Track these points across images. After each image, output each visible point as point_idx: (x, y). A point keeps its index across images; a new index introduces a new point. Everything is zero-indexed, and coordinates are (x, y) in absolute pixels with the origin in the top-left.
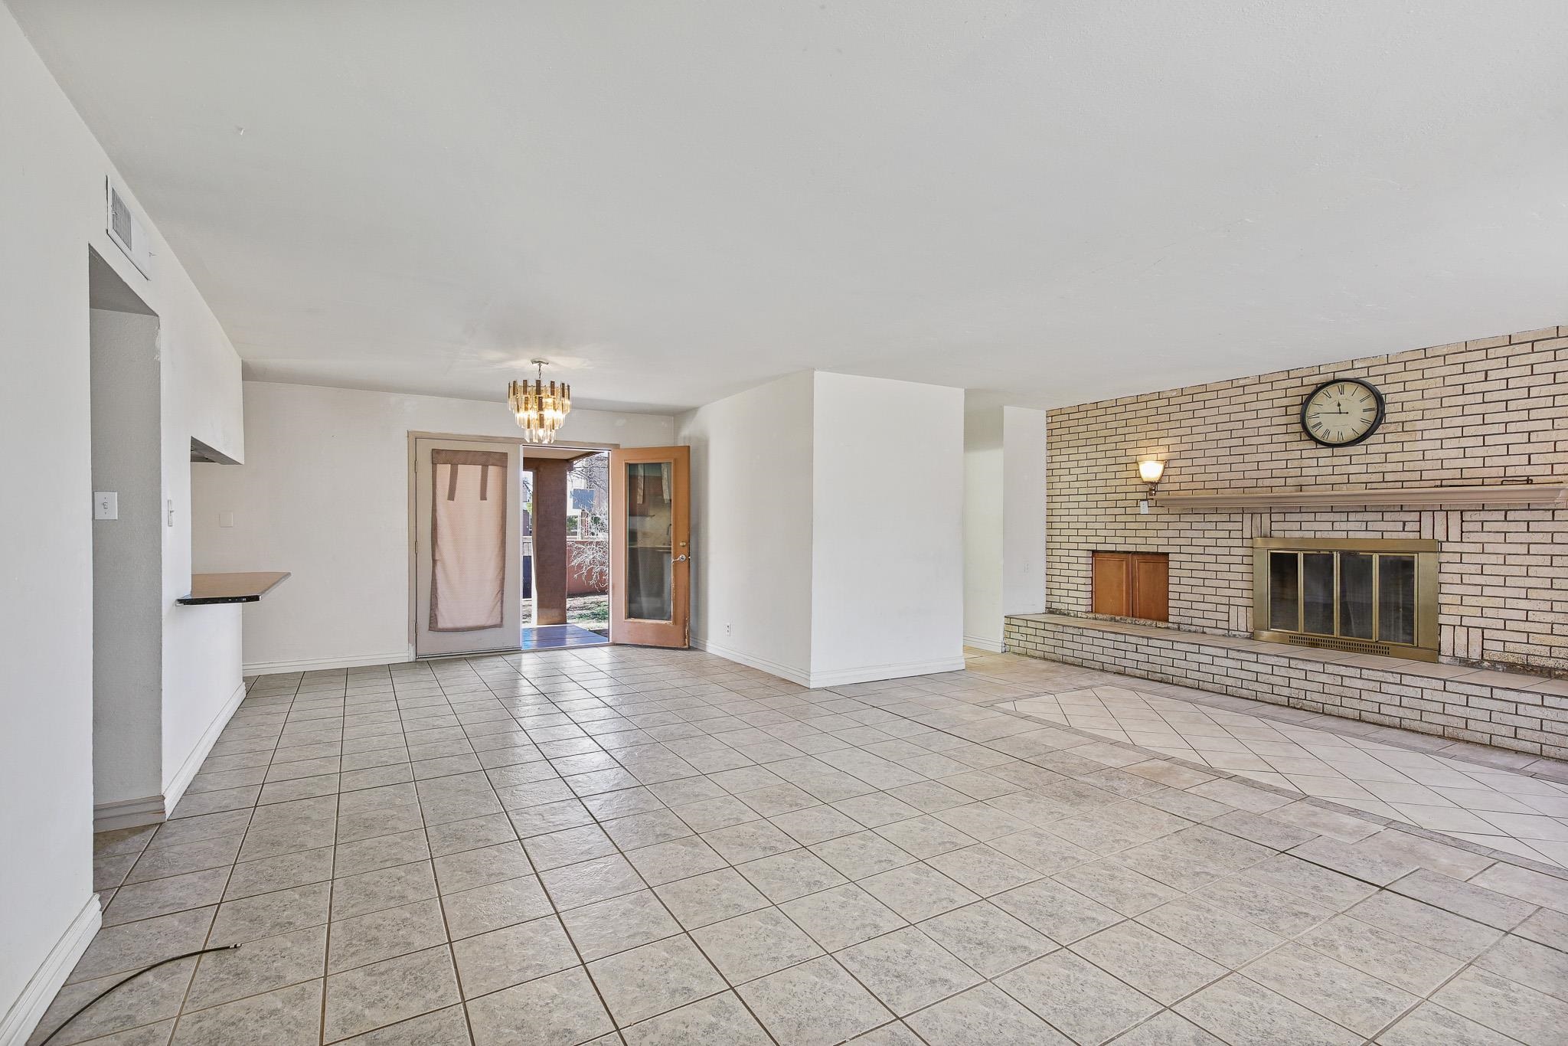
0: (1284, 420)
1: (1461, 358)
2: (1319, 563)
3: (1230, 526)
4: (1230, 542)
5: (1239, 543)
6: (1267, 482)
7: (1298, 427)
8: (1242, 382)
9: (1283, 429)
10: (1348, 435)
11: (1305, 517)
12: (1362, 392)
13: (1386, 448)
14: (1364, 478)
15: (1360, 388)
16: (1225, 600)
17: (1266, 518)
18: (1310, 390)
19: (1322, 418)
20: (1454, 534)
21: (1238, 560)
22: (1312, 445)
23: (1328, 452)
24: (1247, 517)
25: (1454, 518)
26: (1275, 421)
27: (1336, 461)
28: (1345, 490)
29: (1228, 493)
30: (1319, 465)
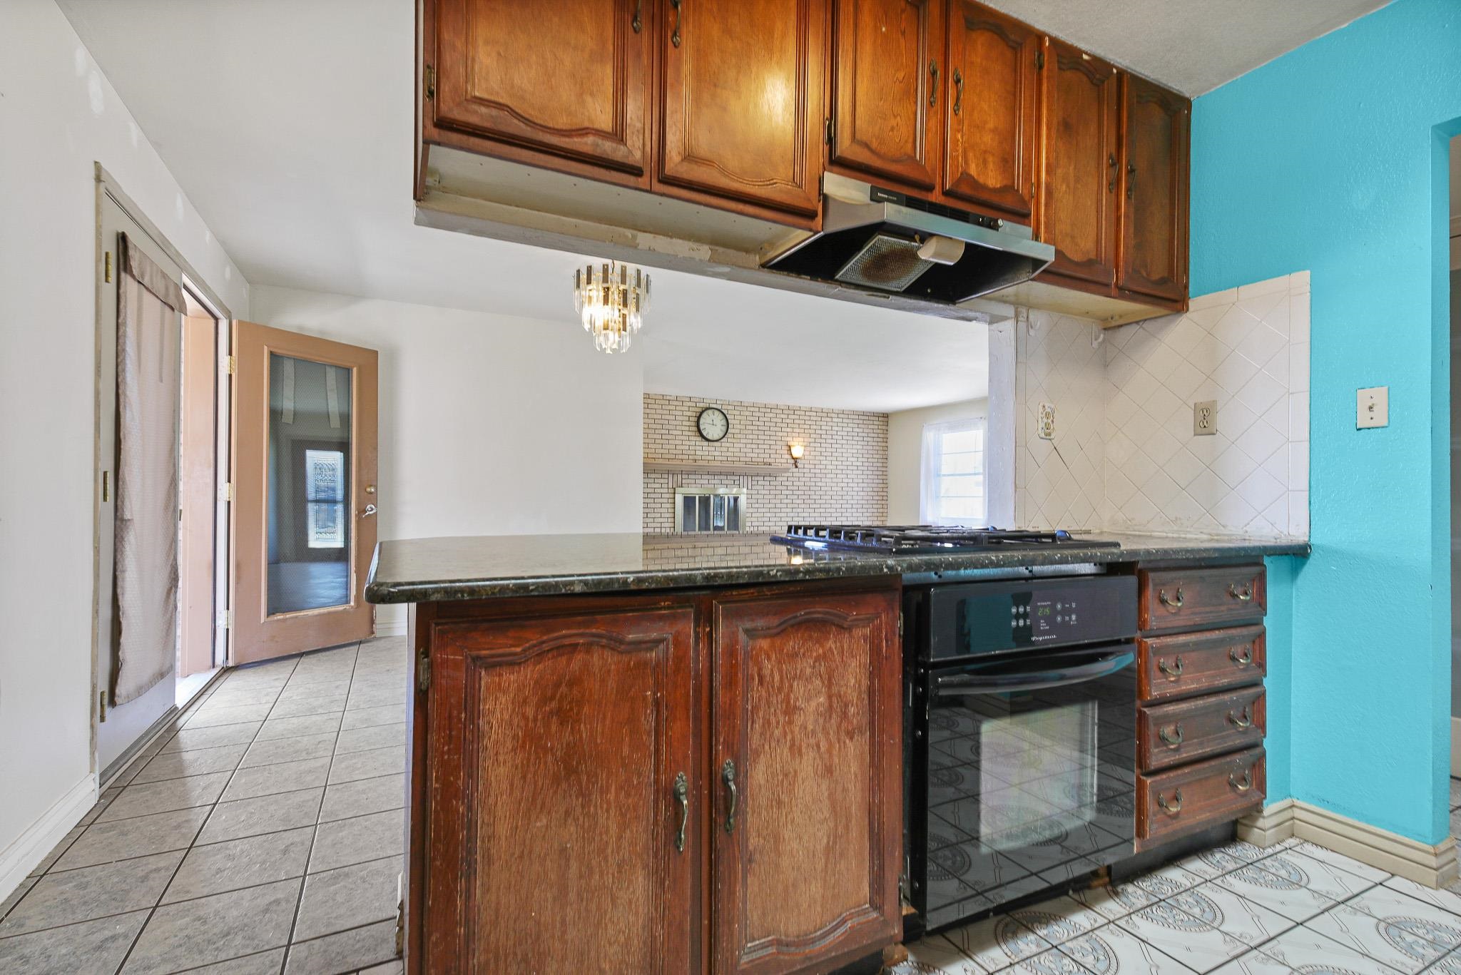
0: (688, 423)
1: (752, 409)
2: (705, 501)
3: (662, 481)
4: (662, 491)
5: (666, 490)
6: (680, 457)
7: (695, 429)
8: (668, 398)
9: (687, 428)
10: (716, 437)
11: (697, 477)
12: (721, 416)
13: (728, 445)
14: (720, 458)
15: (721, 414)
16: (659, 525)
17: (680, 476)
18: (700, 410)
19: (706, 426)
20: (750, 487)
21: (666, 501)
22: (700, 439)
23: (706, 443)
24: (671, 476)
25: (750, 478)
26: (684, 423)
27: (710, 449)
28: (712, 463)
29: (661, 461)
30: (702, 449)
